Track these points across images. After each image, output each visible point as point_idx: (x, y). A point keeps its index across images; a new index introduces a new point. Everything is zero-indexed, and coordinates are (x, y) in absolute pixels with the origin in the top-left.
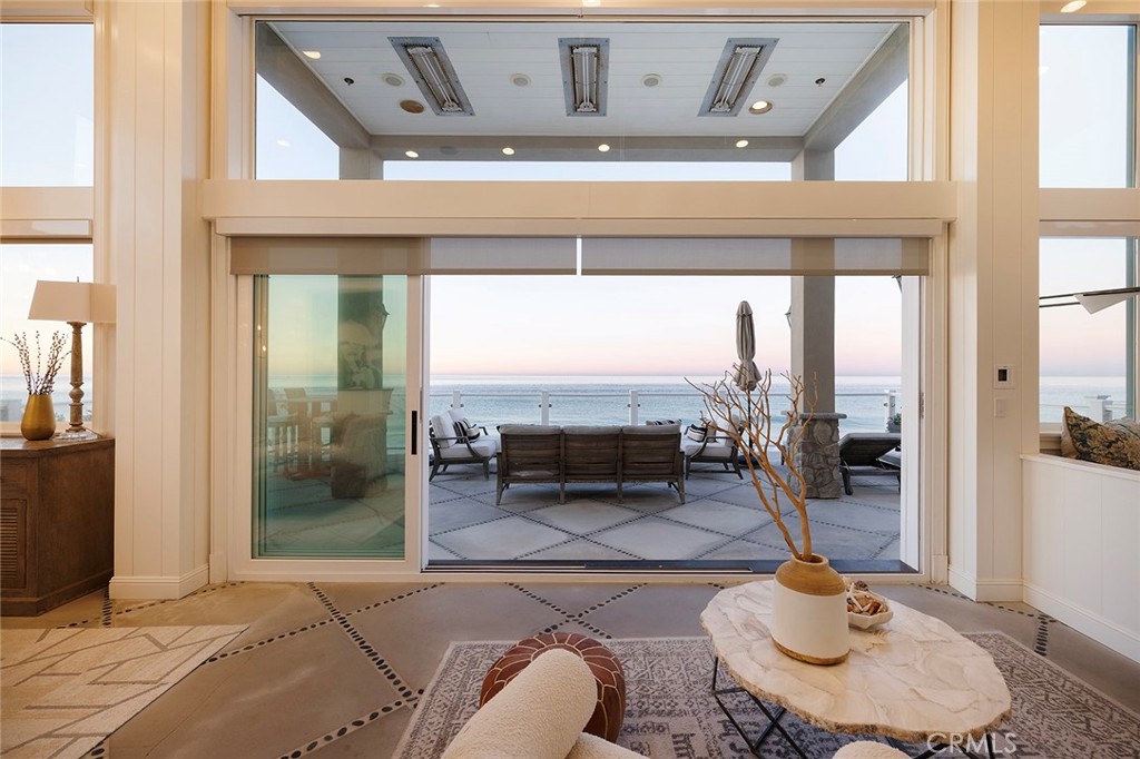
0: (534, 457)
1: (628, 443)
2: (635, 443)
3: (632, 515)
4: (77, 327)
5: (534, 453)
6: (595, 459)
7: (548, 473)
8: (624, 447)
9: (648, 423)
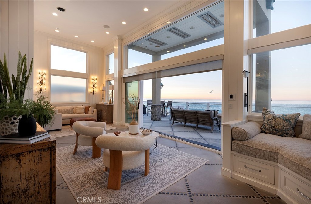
0: (179, 116)
1: (198, 115)
2: (199, 115)
3: (193, 131)
4: (112, 91)
5: (179, 115)
6: (191, 118)
7: (182, 120)
8: (197, 116)
9: (206, 110)
